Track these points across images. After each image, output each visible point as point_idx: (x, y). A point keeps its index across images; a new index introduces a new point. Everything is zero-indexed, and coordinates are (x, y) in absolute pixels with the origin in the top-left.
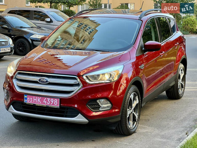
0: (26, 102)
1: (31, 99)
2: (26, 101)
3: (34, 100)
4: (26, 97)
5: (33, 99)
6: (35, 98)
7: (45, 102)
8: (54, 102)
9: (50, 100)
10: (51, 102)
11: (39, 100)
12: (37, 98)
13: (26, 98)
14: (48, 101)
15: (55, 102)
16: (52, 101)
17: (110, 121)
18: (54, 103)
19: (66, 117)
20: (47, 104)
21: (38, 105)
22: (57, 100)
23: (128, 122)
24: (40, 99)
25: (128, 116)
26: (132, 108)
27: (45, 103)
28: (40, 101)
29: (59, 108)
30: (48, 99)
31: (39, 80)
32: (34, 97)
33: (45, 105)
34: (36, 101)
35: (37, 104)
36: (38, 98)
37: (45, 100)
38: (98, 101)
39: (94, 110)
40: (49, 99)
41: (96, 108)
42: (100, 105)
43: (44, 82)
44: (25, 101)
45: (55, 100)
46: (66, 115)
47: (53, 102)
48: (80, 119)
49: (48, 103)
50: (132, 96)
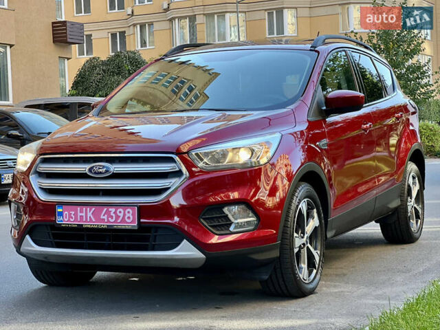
0: (62, 221)
1: (73, 213)
2: (61, 219)
3: (79, 214)
4: (60, 210)
5: (76, 214)
6: (81, 212)
7: (105, 217)
8: (124, 215)
9: (115, 213)
10: (118, 217)
11: (90, 214)
12: (86, 210)
13: (61, 214)
14: (112, 214)
15: (127, 215)
16: (119, 214)
17: (256, 257)
18: (126, 217)
19: (153, 249)
20: (108, 221)
21: (89, 226)
22: (131, 211)
23: (298, 265)
24: (92, 212)
25: (296, 250)
26: (304, 235)
27: (104, 219)
28: (92, 217)
29: (136, 228)
30: (110, 210)
31: (90, 170)
32: (79, 209)
33: (104, 225)
34: (82, 216)
35: (87, 224)
36: (88, 209)
37: (104, 213)
38: (226, 210)
39: (218, 230)
40: (112, 210)
41: (222, 225)
42: (230, 220)
43: (101, 173)
44: (59, 220)
45: (129, 210)
46: (154, 245)
47: (121, 215)
48: (186, 251)
49: (112, 218)
50: (303, 206)
